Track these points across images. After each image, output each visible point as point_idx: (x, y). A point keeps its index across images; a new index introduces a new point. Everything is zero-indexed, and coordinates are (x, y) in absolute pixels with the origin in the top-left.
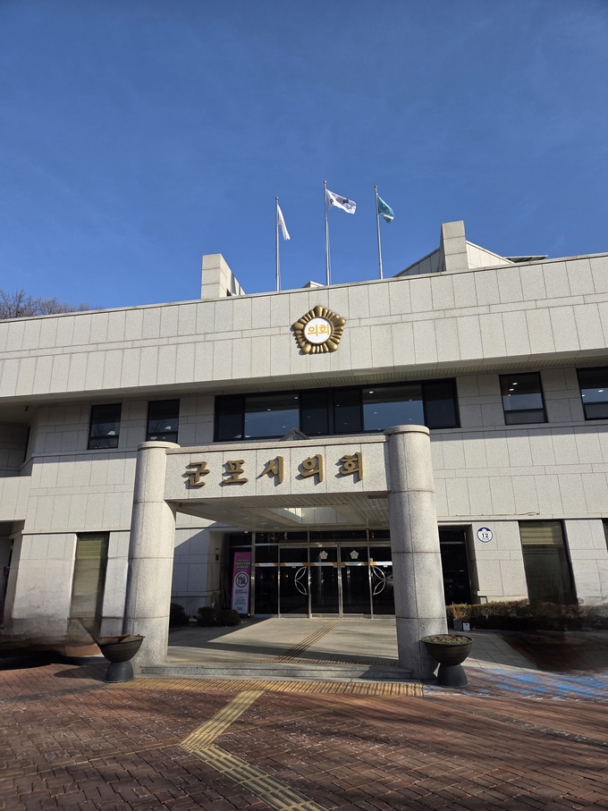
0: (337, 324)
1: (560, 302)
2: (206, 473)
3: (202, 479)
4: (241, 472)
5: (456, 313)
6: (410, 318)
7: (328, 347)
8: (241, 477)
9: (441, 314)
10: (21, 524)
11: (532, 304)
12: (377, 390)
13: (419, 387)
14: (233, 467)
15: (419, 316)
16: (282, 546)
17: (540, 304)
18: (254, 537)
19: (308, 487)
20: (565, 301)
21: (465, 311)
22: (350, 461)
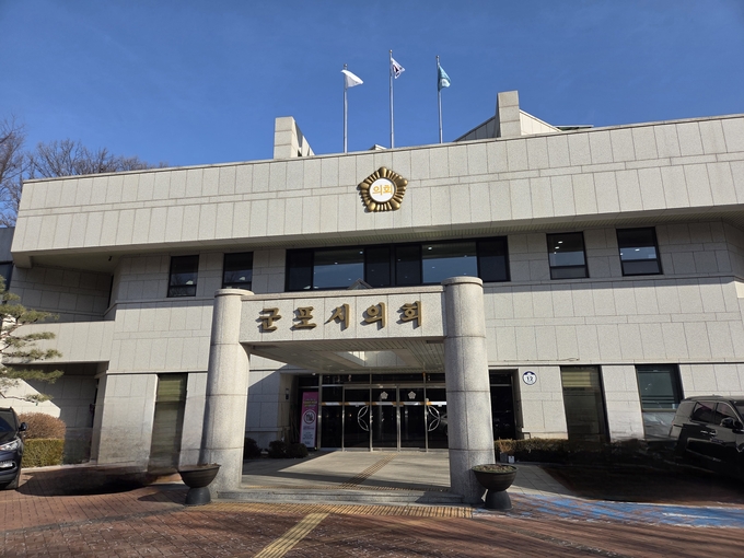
0: (400, 185)
1: (604, 167)
2: (279, 318)
3: (274, 324)
4: (311, 318)
5: (509, 176)
6: (466, 180)
7: (391, 205)
8: (310, 322)
9: (495, 177)
10: (106, 364)
11: (578, 169)
12: (436, 246)
13: (474, 244)
14: (303, 313)
15: (475, 179)
16: (347, 387)
17: (585, 169)
18: (321, 379)
19: (372, 332)
20: (608, 167)
21: (516, 175)
22: (410, 309)
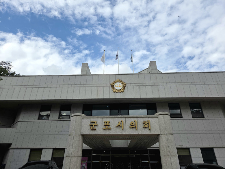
2: (97, 125)
4: (109, 125)
6: (145, 84)
9: (153, 84)
14: (106, 123)
15: (147, 84)
16: (102, 155)
17: (180, 84)
20: (187, 84)
21: (160, 84)
22: (146, 123)
